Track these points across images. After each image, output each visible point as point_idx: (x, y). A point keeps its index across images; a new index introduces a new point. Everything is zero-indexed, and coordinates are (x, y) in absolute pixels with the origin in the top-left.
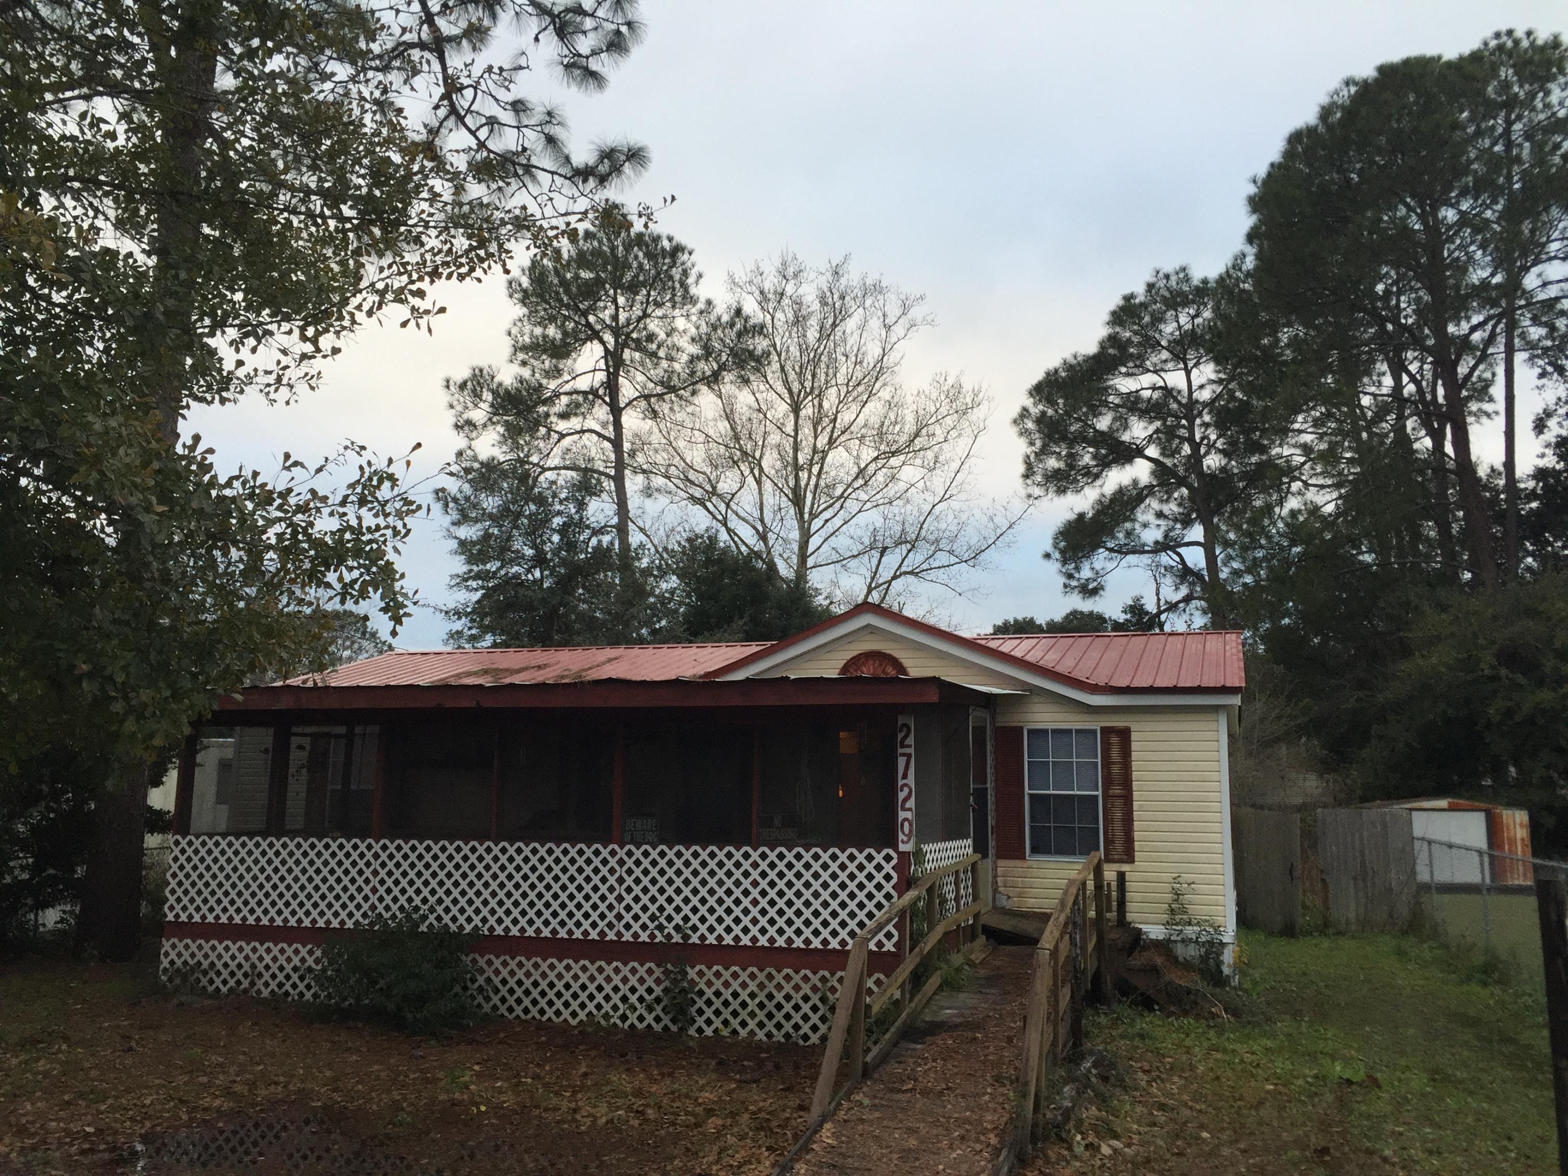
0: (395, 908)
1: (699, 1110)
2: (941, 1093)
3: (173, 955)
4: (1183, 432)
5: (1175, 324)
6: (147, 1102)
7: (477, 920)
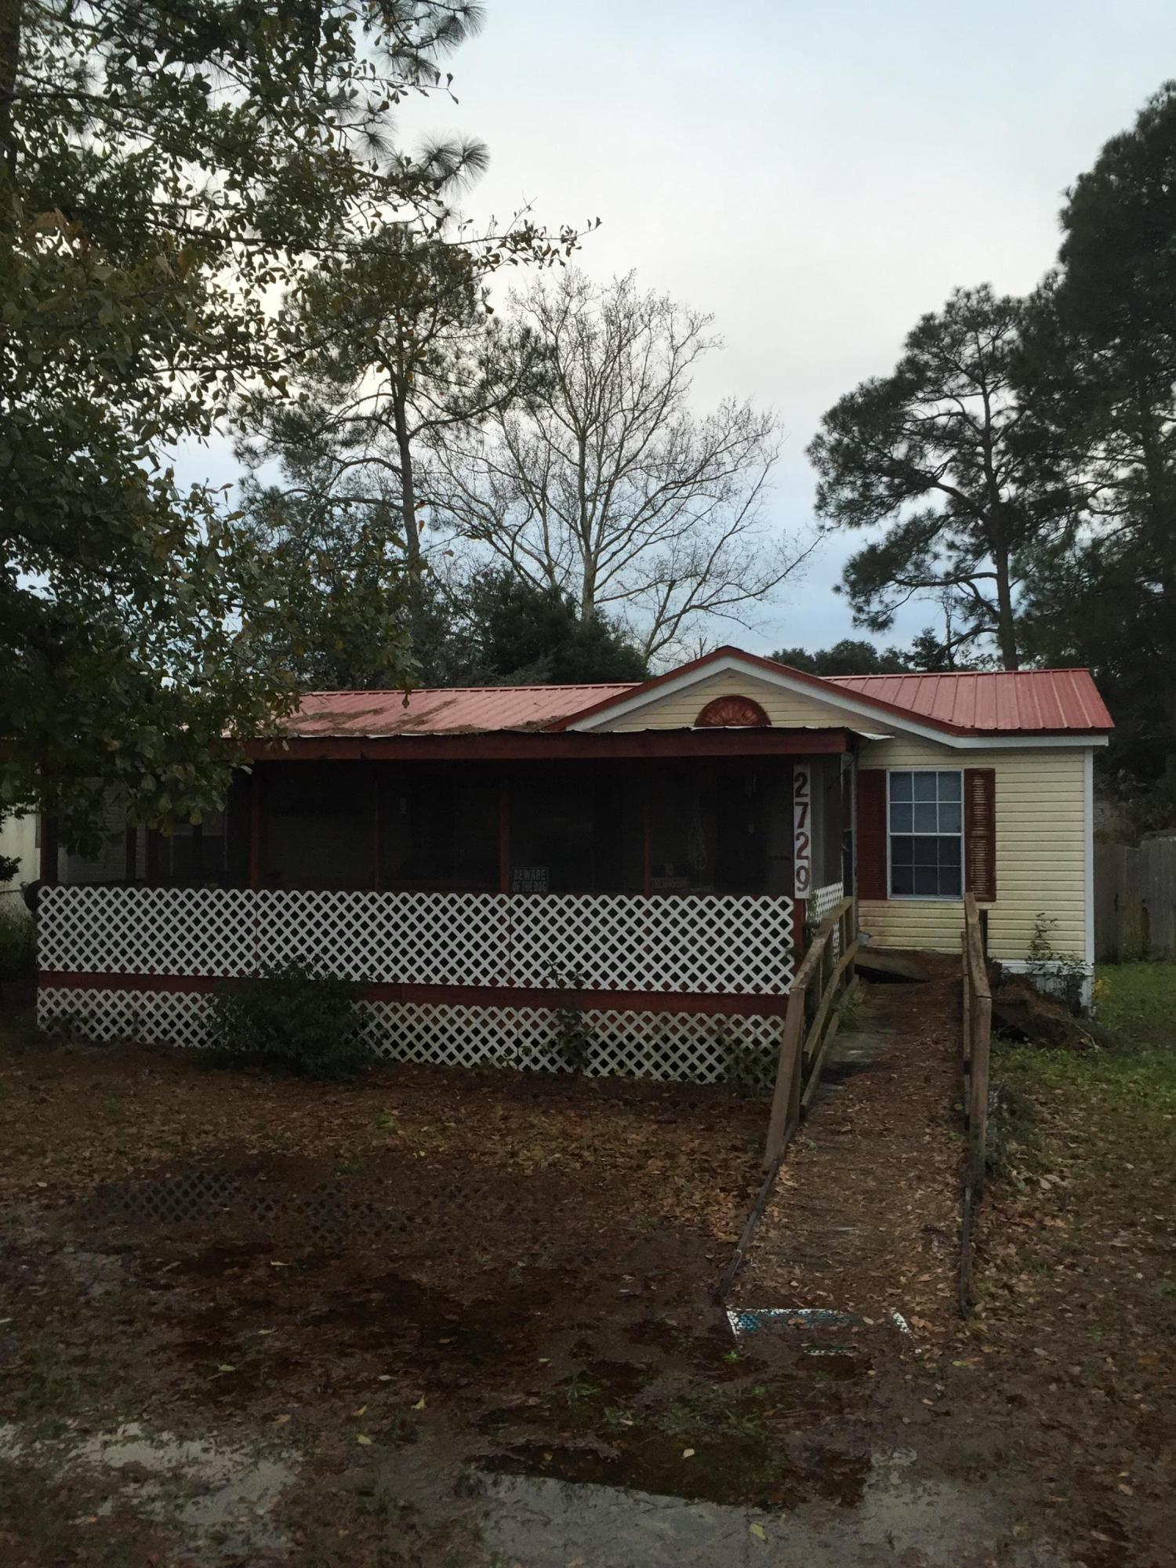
0: (279, 957)
1: (633, 1151)
2: (880, 1134)
3: (50, 1004)
4: (981, 460)
5: (974, 347)
6: (87, 1154)
7: (364, 968)
